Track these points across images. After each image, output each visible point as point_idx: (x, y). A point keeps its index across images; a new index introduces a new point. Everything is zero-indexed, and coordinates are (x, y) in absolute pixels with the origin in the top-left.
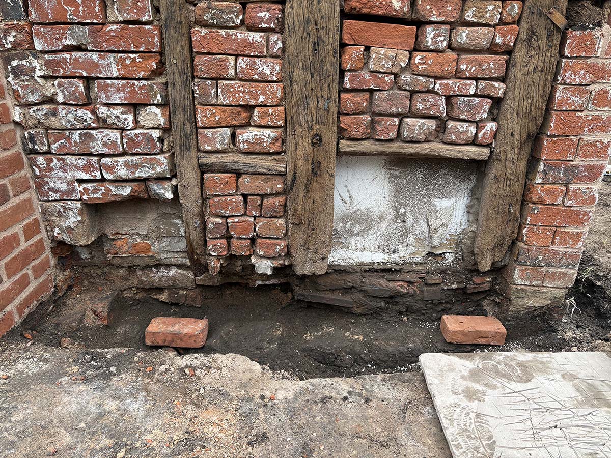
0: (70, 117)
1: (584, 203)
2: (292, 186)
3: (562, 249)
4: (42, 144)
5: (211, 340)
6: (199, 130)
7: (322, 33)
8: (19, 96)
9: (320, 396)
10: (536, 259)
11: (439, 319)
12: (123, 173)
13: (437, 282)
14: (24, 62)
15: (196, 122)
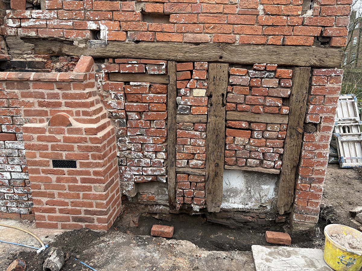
0: (135, 155)
1: (318, 191)
2: (208, 179)
3: (311, 208)
4: (125, 163)
5: (175, 235)
6: (177, 160)
7: (219, 133)
8: (120, 148)
9: (216, 257)
10: (302, 211)
11: (265, 233)
12: (150, 173)
13: (264, 217)
14: (123, 138)
15: (176, 158)
